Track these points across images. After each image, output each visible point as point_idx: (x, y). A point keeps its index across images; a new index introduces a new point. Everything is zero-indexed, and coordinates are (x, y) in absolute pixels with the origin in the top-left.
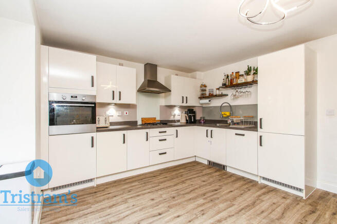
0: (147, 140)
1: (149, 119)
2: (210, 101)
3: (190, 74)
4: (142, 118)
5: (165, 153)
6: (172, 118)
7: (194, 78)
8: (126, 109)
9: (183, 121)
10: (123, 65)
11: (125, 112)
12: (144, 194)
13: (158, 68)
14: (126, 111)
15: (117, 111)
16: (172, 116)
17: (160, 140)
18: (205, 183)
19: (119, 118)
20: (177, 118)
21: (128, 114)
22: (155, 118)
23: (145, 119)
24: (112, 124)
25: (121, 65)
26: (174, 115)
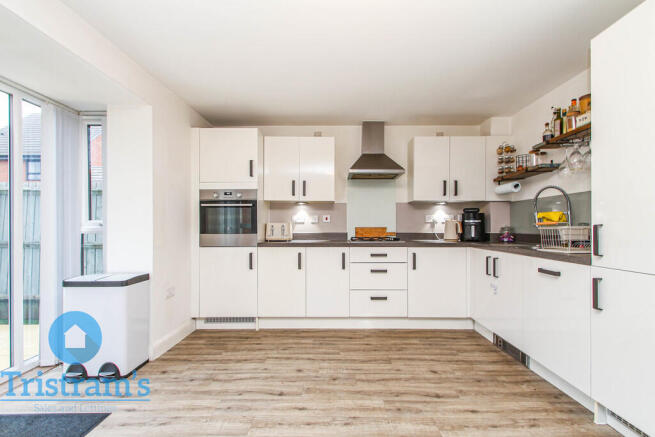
0: (344, 267)
1: (371, 229)
2: (516, 186)
3: (478, 127)
4: (356, 228)
5: (385, 298)
6: (427, 229)
7: (486, 133)
8: (327, 212)
9: (452, 236)
10: (320, 136)
11: (324, 217)
12: (297, 359)
13: (386, 127)
14: (326, 215)
15: (311, 214)
16: (429, 225)
17: (372, 271)
18: (432, 376)
19: (313, 226)
20: (439, 229)
21: (329, 220)
22: (385, 229)
23: (362, 229)
24: (296, 236)
25: (317, 134)
26: (433, 224)
